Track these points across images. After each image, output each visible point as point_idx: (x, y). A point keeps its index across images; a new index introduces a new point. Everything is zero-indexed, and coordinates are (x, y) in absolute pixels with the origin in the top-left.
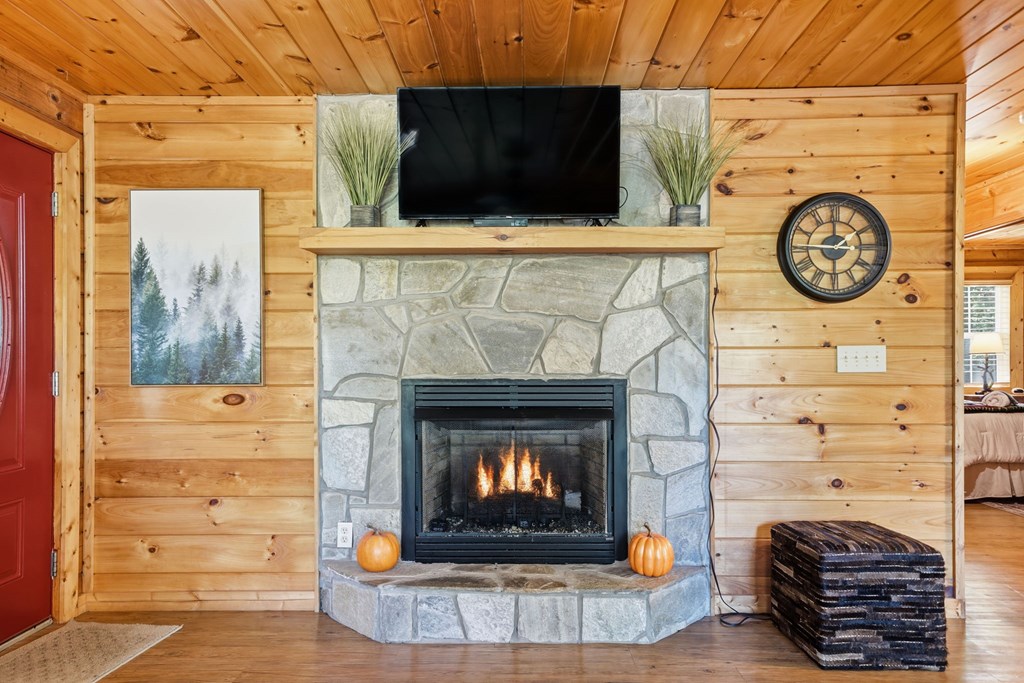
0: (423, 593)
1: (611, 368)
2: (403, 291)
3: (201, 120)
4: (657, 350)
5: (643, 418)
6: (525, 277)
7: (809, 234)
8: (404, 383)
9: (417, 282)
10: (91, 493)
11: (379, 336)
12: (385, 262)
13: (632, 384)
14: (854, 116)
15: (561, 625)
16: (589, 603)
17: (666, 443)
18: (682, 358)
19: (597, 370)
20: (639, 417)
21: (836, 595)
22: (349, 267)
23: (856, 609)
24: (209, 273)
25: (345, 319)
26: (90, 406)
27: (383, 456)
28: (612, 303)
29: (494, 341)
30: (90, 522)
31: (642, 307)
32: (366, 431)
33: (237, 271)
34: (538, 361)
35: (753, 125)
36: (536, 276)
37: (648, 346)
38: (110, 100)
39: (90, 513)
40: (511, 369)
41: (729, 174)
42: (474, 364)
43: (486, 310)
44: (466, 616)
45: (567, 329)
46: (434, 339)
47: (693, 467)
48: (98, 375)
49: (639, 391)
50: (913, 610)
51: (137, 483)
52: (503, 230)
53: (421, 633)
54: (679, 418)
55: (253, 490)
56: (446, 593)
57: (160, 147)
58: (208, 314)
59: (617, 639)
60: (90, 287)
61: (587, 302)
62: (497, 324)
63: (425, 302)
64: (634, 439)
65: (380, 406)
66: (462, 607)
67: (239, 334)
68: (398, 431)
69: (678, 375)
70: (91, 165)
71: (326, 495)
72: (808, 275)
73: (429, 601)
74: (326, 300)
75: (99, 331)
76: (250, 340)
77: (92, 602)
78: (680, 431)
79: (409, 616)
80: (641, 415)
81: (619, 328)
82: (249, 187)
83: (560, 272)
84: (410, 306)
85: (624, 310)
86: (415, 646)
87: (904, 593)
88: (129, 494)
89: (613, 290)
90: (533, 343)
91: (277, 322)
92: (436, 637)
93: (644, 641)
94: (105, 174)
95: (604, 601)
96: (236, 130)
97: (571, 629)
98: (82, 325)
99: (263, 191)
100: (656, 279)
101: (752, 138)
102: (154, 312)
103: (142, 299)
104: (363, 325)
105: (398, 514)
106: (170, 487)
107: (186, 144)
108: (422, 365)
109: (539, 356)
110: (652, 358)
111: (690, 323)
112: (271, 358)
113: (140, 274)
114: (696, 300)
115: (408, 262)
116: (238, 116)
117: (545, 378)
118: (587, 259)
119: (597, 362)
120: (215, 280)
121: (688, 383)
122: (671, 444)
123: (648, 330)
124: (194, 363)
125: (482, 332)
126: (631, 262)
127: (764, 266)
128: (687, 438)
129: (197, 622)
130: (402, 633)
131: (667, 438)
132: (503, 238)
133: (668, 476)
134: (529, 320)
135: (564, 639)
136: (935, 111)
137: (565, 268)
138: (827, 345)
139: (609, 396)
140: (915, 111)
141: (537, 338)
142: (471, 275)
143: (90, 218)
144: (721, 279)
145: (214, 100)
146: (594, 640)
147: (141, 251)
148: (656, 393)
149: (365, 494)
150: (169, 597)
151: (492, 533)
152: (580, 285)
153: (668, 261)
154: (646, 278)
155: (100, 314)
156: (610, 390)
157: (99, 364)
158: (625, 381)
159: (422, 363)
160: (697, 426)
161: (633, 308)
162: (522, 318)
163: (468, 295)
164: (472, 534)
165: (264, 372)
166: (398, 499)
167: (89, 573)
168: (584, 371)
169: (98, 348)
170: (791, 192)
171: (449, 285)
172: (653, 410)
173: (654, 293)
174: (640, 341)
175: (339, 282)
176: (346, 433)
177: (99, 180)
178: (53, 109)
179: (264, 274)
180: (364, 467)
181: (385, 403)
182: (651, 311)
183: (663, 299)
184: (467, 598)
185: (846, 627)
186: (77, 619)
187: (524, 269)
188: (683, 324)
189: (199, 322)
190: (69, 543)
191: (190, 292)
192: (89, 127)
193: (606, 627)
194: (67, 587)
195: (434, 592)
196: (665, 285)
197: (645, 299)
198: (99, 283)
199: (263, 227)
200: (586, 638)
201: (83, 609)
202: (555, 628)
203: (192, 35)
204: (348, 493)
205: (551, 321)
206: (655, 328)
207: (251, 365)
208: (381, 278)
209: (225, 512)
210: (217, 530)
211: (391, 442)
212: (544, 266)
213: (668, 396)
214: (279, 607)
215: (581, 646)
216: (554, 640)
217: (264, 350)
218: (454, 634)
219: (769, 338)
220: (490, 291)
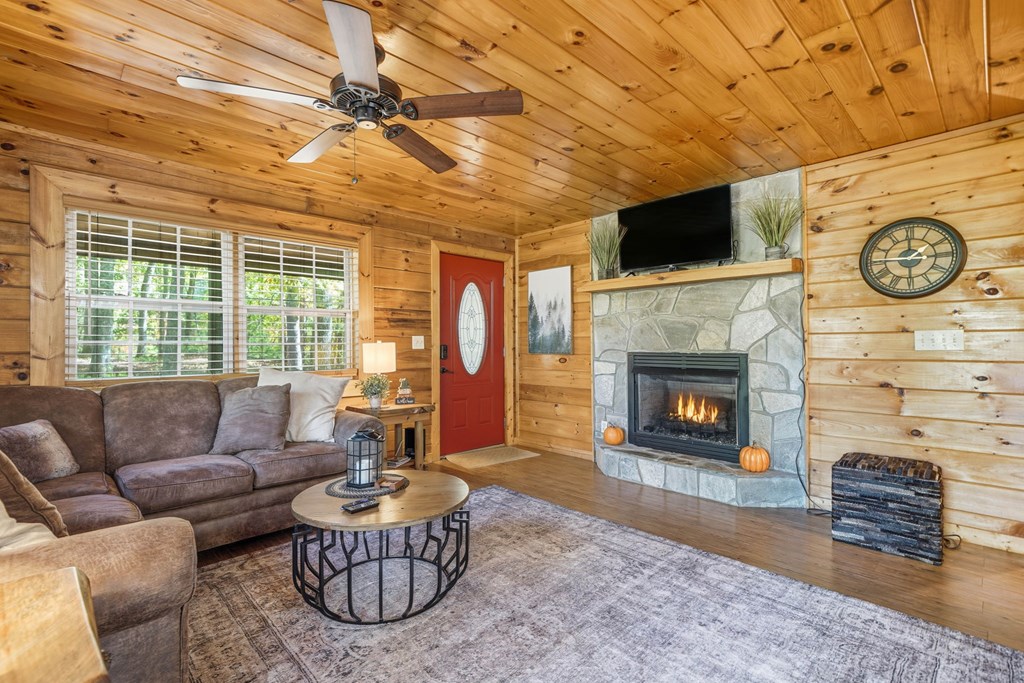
0: (623, 456)
1: (738, 346)
2: (628, 308)
3: (551, 238)
4: (767, 335)
5: (758, 377)
6: (687, 296)
7: (887, 251)
8: (629, 354)
9: (634, 304)
10: (518, 397)
11: (617, 331)
12: (621, 293)
13: (750, 356)
14: (928, 158)
15: (688, 485)
16: (703, 476)
17: (773, 394)
18: (784, 341)
19: (728, 348)
20: (755, 377)
21: (842, 494)
22: (605, 298)
23: (857, 506)
24: (553, 304)
25: (604, 322)
26: (517, 361)
27: (620, 389)
28: (737, 308)
29: (671, 332)
30: (518, 409)
31: (757, 309)
32: (613, 377)
33: (562, 303)
34: (695, 343)
35: (838, 182)
36: (693, 296)
37: (760, 333)
38: (523, 236)
39: (518, 404)
40: (681, 347)
41: (820, 218)
42: (660, 344)
43: (668, 315)
44: (642, 471)
45: (711, 324)
46: (642, 332)
47: (793, 410)
48: (520, 349)
49: (756, 361)
50: (909, 517)
51: (532, 395)
52: (662, 275)
53: (622, 475)
54: (784, 379)
55: (570, 402)
56: (633, 458)
57: (538, 253)
58: (553, 323)
59: (719, 499)
60: (517, 314)
61: (722, 308)
62: (673, 322)
63: (638, 313)
64: (753, 390)
65: (618, 365)
66: (640, 466)
67: (563, 331)
68: (626, 378)
69: (782, 352)
70: (517, 264)
71: (597, 407)
72: (886, 281)
73: (625, 460)
74: (596, 314)
75: (521, 331)
76: (568, 333)
77: (518, 441)
78: (784, 387)
79: (616, 465)
80: (757, 376)
81: (742, 323)
82: (567, 265)
83: (708, 292)
84: (632, 315)
85: (745, 312)
86: (619, 480)
87: (900, 503)
88: (530, 399)
89: (738, 300)
90: (692, 333)
91: (578, 324)
92: (629, 478)
93: (734, 503)
94: (522, 267)
95: (711, 477)
96: (563, 240)
97: (693, 488)
98: (514, 329)
99: (572, 266)
100: (766, 291)
101: (837, 191)
102: (535, 324)
103: (532, 317)
104: (611, 325)
105: (627, 420)
106: (542, 397)
107: (548, 249)
108: (636, 345)
109: (695, 340)
110: (764, 340)
111: (789, 319)
112: (577, 341)
113: (531, 307)
114: (793, 304)
115: (631, 293)
116: (565, 234)
117: (699, 353)
118: (722, 283)
119: (728, 343)
120: (555, 308)
121: (788, 356)
122: (776, 395)
123: (761, 324)
124: (548, 343)
125: (665, 327)
126: (748, 282)
127: (848, 277)
128: (788, 391)
129: (547, 455)
130: (613, 473)
131: (775, 391)
132: (662, 278)
133: (776, 414)
134: (690, 320)
135: (690, 493)
136: (1015, 136)
137: (709, 289)
138: (905, 330)
139: (737, 364)
140: (992, 141)
141: (694, 329)
142: (660, 297)
143: (517, 286)
144: (813, 289)
145: (555, 229)
146: (706, 497)
147: (531, 297)
148: (766, 362)
149: (612, 408)
150: (542, 444)
151: (673, 436)
152: (718, 299)
153: (774, 279)
154: (759, 292)
155: (521, 324)
156: (737, 360)
157: (520, 345)
158: (747, 355)
159: (636, 343)
160: (795, 385)
161: (751, 311)
162: (685, 319)
163: (658, 308)
164: (663, 435)
165: (573, 349)
166: (626, 412)
167: (518, 429)
168: (721, 348)
169: (520, 338)
170: (871, 223)
171: (649, 303)
172: (765, 373)
173: (764, 300)
174: (755, 330)
175: (601, 306)
176: (605, 378)
177: (520, 270)
178: (503, 245)
179: (573, 303)
180: (612, 395)
181: (621, 364)
182: (762, 312)
183: (772, 304)
184: (642, 461)
185: (849, 516)
186: (513, 446)
187: (686, 292)
188: (785, 320)
189: (550, 326)
190: (510, 415)
191: (547, 313)
192: (517, 248)
193: (713, 491)
194: (509, 432)
195: (628, 456)
196: (772, 295)
197: (759, 304)
198: (520, 311)
199: (572, 282)
200: (701, 495)
201: (515, 443)
202: (685, 486)
203: (532, 213)
204: (606, 407)
205: (702, 320)
206: (765, 322)
207: (568, 345)
208: (618, 301)
209: (560, 410)
210: (557, 418)
211: (623, 383)
212: (698, 289)
213: (775, 364)
214: (579, 456)
215: (698, 498)
216: (685, 493)
217: (573, 338)
218: (636, 478)
219: (855, 326)
220: (669, 305)
